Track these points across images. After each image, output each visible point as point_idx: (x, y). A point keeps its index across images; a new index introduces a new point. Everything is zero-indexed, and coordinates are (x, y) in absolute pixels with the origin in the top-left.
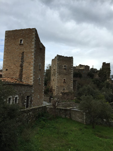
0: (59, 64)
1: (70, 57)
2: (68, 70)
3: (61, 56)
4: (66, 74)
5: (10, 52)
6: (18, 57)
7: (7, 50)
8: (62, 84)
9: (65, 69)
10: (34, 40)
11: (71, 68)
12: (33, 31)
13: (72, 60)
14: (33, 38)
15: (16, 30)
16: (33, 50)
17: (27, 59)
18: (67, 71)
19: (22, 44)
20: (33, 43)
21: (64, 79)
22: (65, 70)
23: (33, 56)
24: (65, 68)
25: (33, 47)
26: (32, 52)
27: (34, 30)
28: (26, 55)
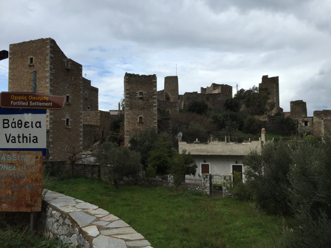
0: (130, 90)
1: (150, 76)
2: (148, 100)
3: (134, 74)
4: (143, 109)
5: (16, 79)
6: (28, 86)
7: (13, 75)
8: (137, 127)
9: (141, 98)
10: (48, 57)
11: (153, 97)
12: (47, 43)
13: (153, 81)
14: (47, 55)
15: (24, 43)
16: (48, 74)
17: (40, 89)
18: (145, 102)
19: (33, 66)
20: (48, 62)
21: (141, 118)
22: (140, 101)
23: (47, 83)
24: (140, 96)
25: (48, 69)
26: (46, 77)
27: (48, 41)
28: (39, 83)
